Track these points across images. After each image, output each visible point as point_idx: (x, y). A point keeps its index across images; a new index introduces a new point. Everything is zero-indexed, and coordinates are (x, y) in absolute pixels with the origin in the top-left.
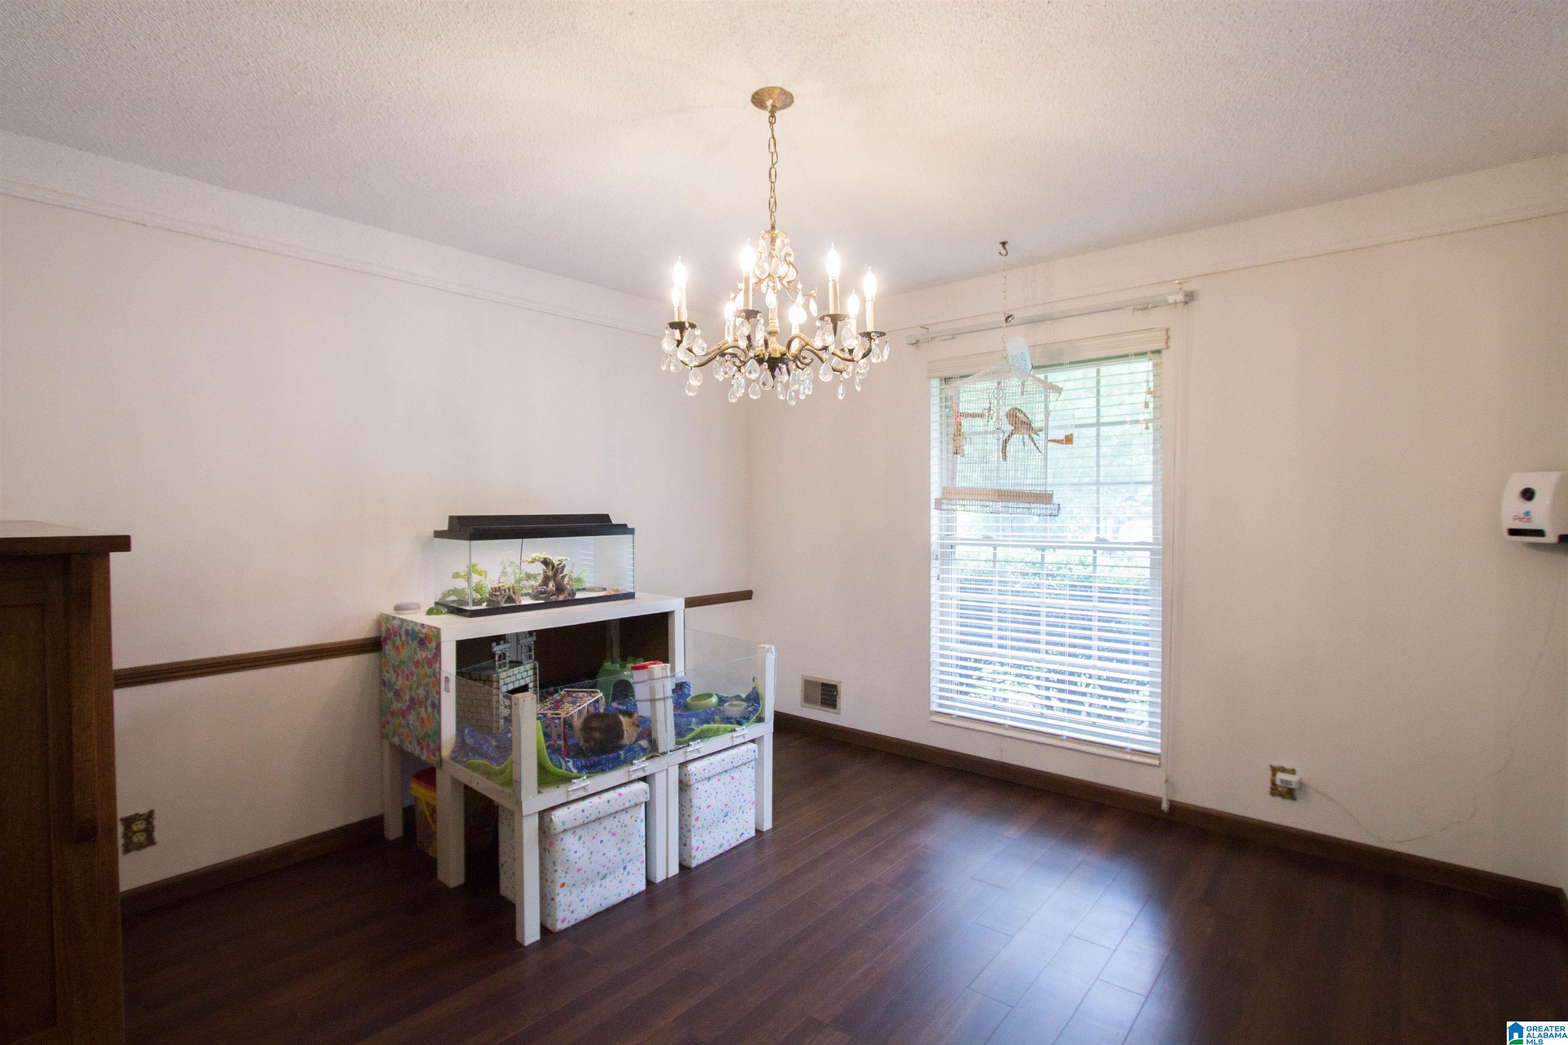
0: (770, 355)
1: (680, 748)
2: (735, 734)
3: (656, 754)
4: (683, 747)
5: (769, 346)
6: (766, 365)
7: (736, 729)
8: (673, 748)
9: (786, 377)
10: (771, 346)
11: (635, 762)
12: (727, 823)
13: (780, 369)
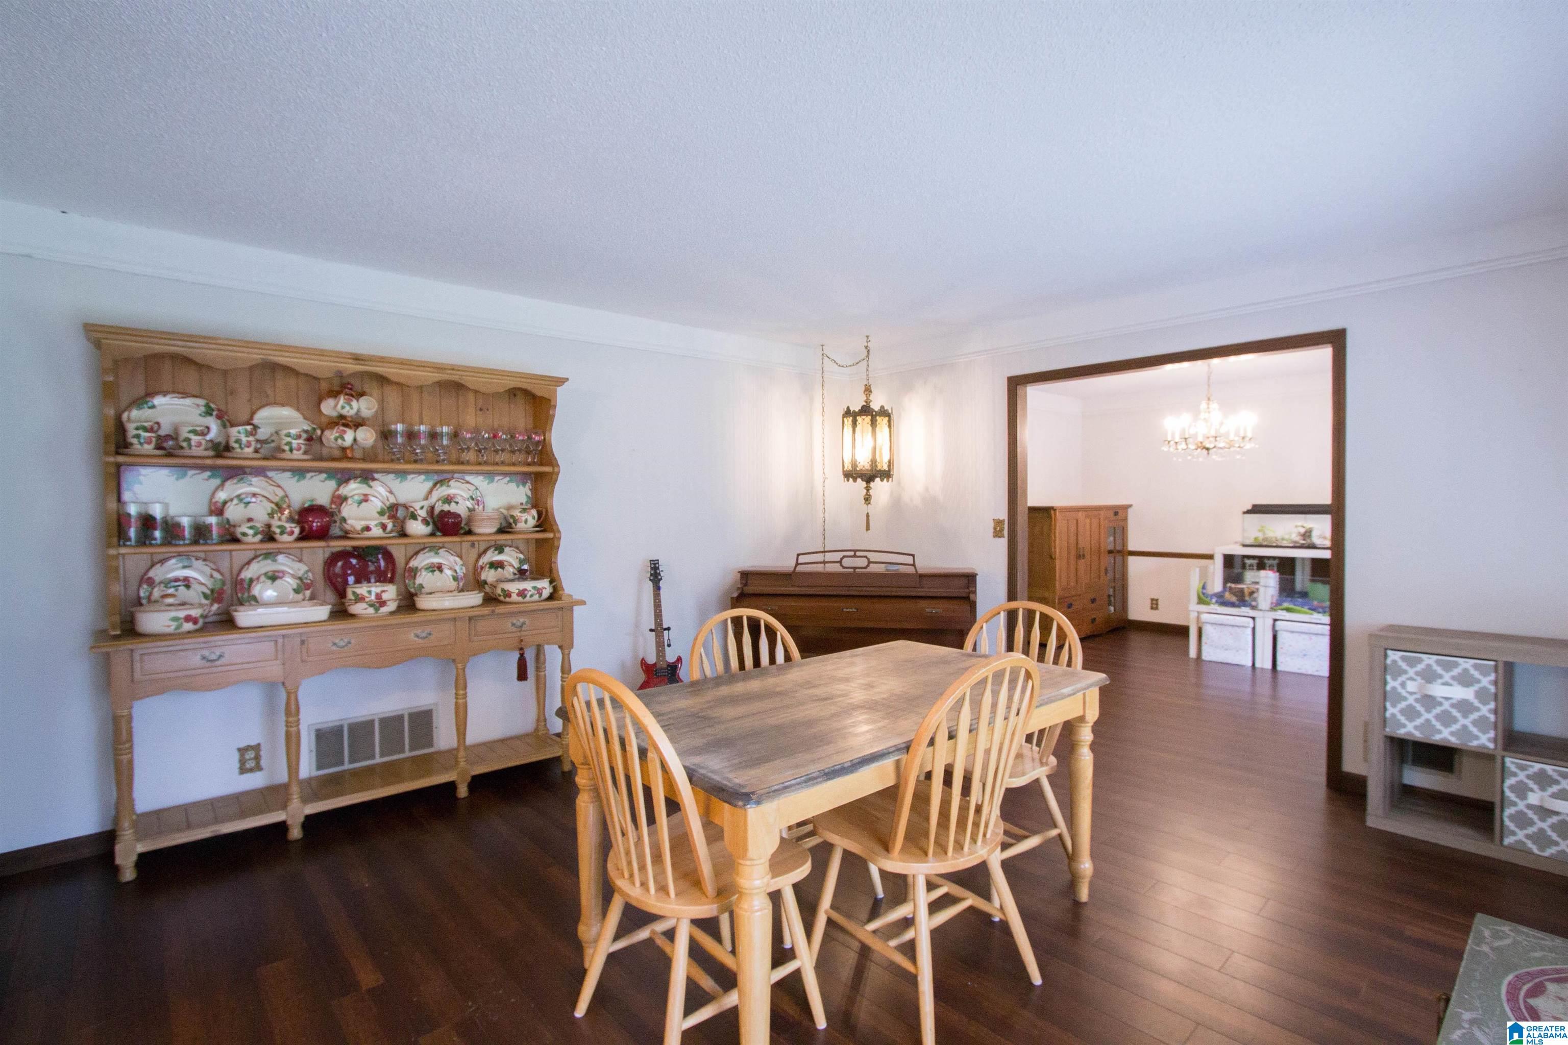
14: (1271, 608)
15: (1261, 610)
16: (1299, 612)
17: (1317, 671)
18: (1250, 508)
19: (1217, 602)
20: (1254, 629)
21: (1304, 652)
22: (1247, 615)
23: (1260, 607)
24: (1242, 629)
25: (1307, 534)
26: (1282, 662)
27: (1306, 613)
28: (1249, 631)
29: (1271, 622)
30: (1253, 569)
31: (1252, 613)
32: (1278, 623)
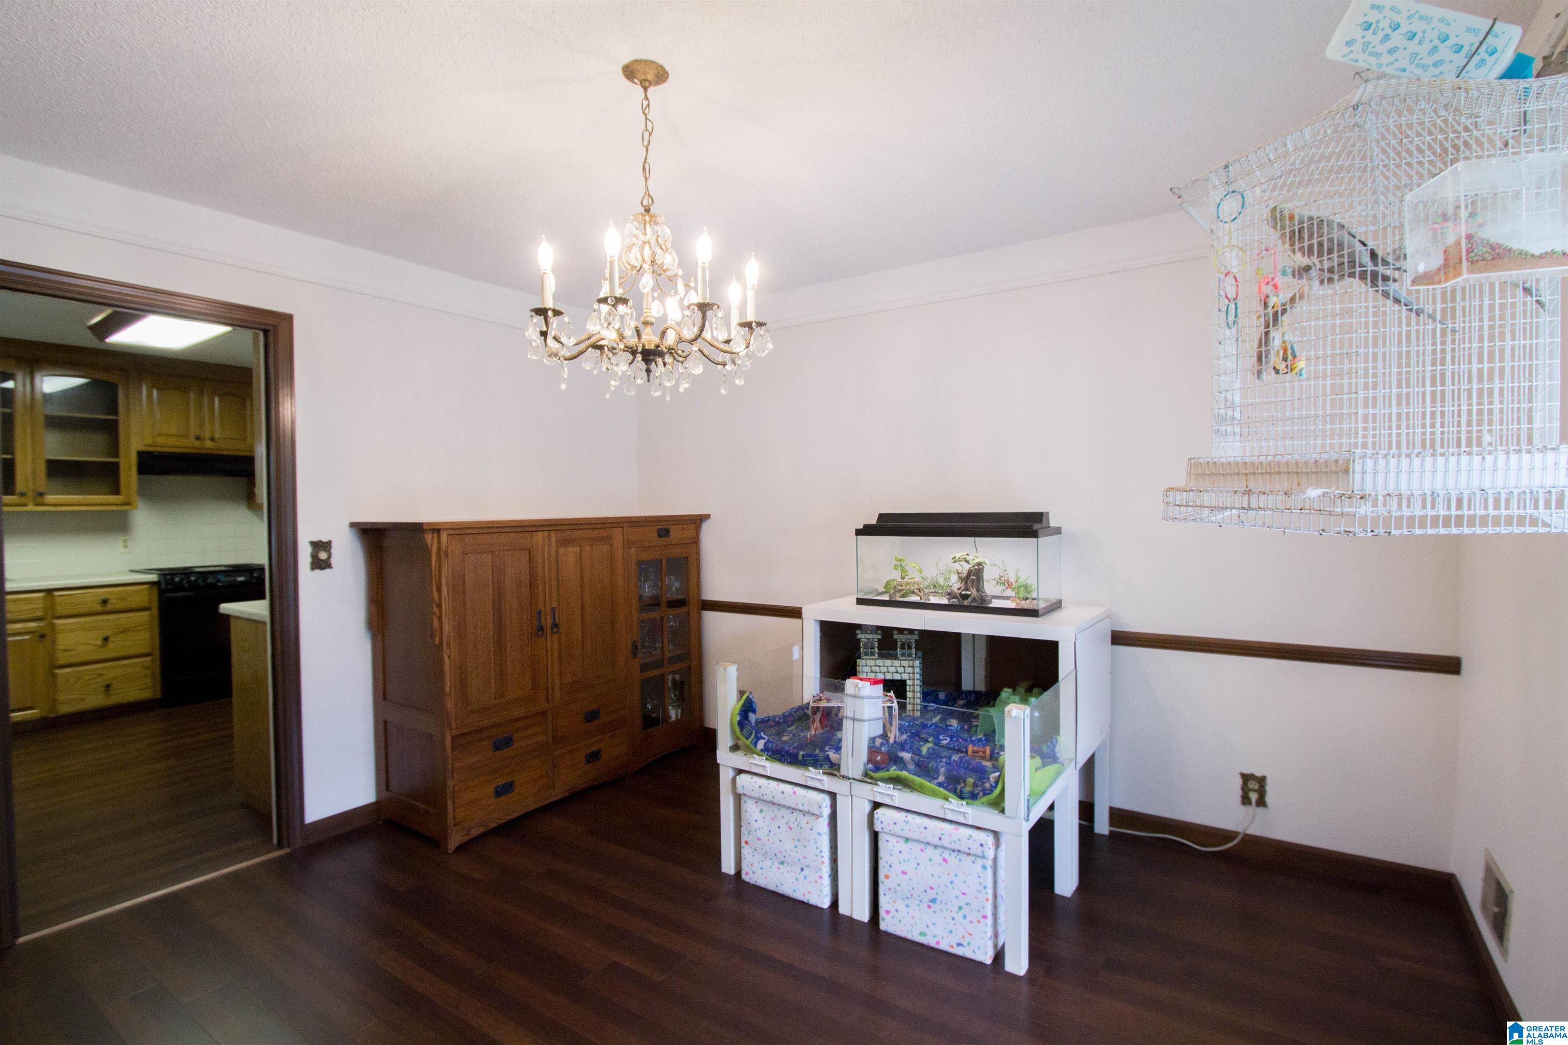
0: (644, 346)
1: (866, 782)
2: (947, 805)
3: (835, 773)
4: (870, 783)
5: (643, 337)
6: (639, 357)
7: (950, 799)
8: (859, 778)
9: (663, 369)
10: (645, 337)
11: (810, 768)
12: (929, 907)
13: (656, 363)
14: (866, 774)
15: (845, 777)
16: (920, 790)
17: (959, 945)
18: (873, 521)
19: (766, 749)
20: (833, 817)
21: (931, 894)
22: (819, 786)
23: (843, 771)
24: (808, 818)
25: (974, 576)
26: (888, 912)
27: (934, 794)
28: (823, 825)
29: (867, 808)
30: (872, 654)
31: (828, 783)
32: (880, 812)
